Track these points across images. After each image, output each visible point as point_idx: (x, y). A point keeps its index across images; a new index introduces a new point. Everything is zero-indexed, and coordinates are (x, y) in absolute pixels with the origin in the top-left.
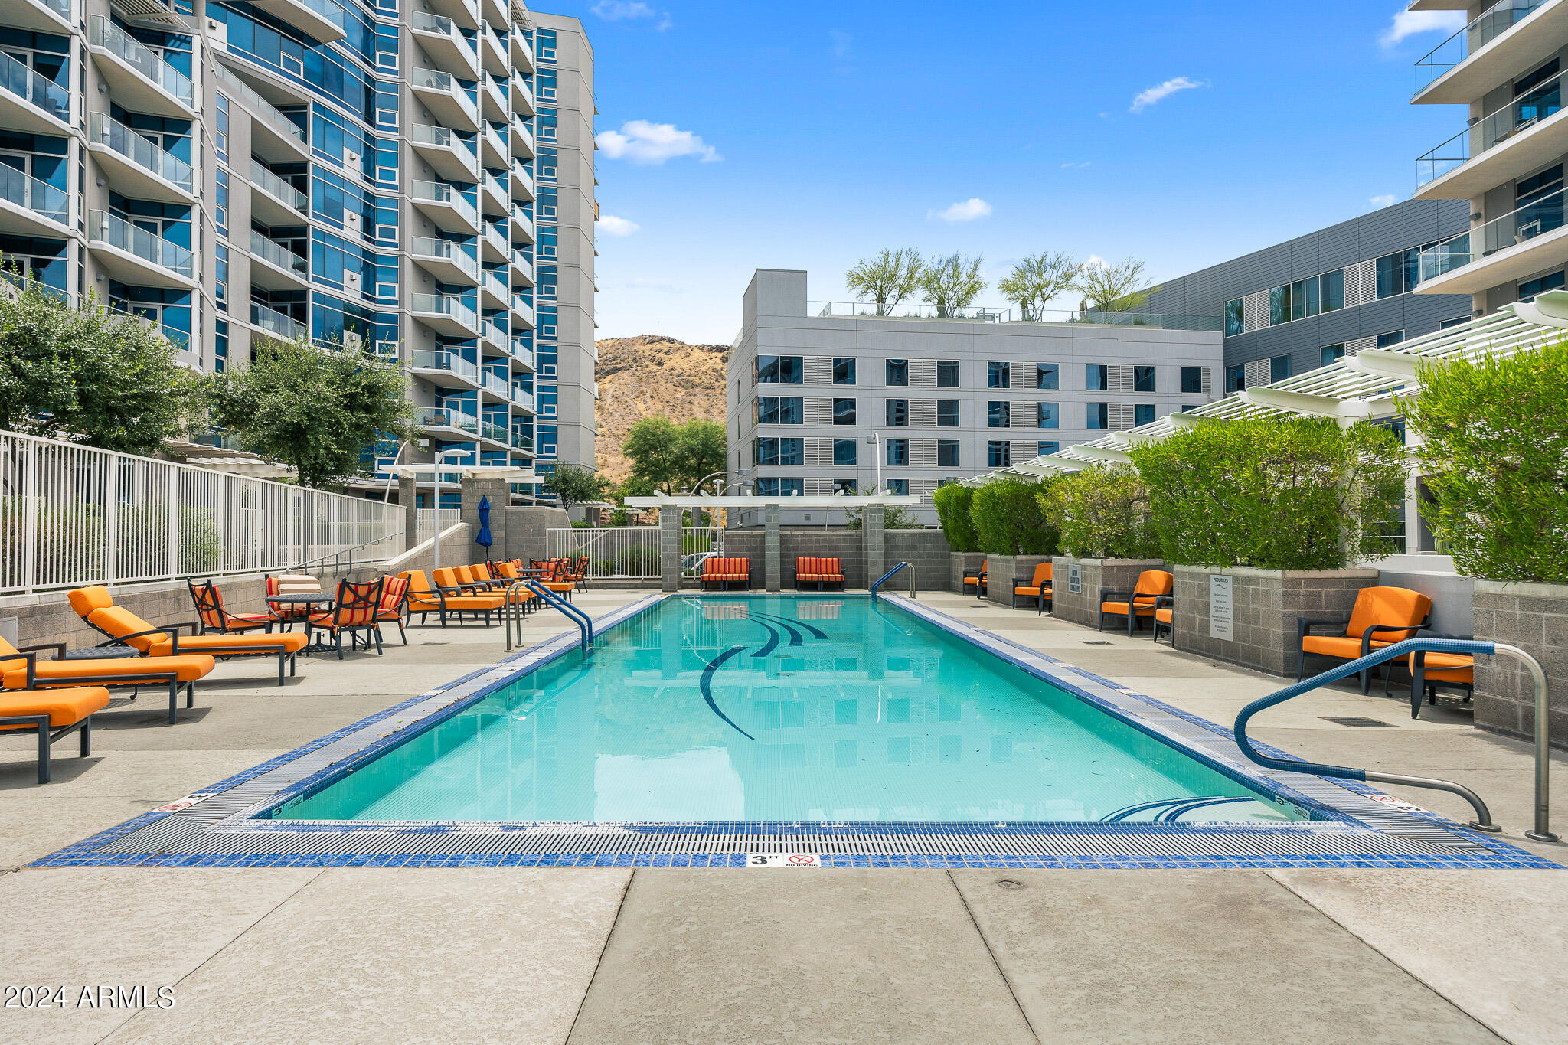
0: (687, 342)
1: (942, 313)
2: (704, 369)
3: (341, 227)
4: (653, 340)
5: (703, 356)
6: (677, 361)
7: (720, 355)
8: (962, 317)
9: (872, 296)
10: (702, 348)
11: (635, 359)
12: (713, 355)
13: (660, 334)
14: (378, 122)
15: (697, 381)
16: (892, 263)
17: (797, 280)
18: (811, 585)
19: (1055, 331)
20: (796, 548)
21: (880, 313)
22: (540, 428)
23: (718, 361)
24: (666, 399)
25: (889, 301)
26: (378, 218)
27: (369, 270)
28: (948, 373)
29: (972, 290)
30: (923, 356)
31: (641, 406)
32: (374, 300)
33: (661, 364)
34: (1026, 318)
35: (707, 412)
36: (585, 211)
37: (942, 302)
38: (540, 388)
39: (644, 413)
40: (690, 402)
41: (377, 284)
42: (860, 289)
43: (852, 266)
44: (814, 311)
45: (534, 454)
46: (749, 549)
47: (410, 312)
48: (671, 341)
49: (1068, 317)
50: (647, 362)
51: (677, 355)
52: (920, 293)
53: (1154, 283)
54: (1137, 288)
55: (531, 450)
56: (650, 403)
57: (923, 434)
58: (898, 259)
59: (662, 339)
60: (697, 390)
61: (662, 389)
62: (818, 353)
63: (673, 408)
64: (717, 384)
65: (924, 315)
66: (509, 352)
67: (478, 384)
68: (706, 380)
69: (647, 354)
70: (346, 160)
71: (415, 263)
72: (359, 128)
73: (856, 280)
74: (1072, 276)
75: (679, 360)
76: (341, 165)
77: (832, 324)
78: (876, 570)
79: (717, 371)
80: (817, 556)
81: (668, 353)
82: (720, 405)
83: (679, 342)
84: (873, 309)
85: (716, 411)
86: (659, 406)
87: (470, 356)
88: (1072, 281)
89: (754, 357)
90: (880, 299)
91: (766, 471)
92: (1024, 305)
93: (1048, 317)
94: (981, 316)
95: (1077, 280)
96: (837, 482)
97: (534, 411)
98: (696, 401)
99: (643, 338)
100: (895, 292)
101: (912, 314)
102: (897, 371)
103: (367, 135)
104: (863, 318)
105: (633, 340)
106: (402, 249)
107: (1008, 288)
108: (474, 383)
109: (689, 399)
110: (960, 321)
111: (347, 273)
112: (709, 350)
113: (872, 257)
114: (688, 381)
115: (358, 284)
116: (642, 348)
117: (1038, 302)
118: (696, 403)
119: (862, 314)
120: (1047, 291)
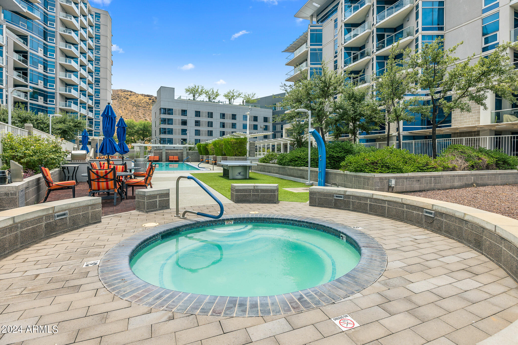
0: (137, 93)
1: (210, 101)
2: (143, 101)
3: (38, 69)
4: (125, 91)
5: (142, 97)
6: (133, 98)
7: (148, 98)
8: (214, 102)
9: (192, 95)
10: (142, 95)
11: (118, 97)
12: (146, 97)
13: (127, 89)
14: (48, 40)
15: (140, 105)
16: (197, 88)
17: (172, 90)
18: (172, 161)
19: (236, 107)
20: (169, 154)
21: (194, 99)
22: (95, 122)
23: (147, 99)
24: (130, 110)
25: (196, 97)
26: (48, 66)
27: (46, 80)
28: (210, 115)
29: (216, 96)
30: (204, 110)
31: (120, 111)
32: (47, 88)
33: (127, 99)
34: (230, 103)
35: (144, 114)
36: (109, 63)
37: (209, 98)
38: (95, 111)
39: (122, 114)
40: (138, 111)
41: (48, 84)
42: (188, 93)
43: (187, 87)
44: (176, 98)
45: (93, 129)
46: (159, 154)
47: (58, 92)
48: (131, 92)
49: (239, 104)
50: (123, 98)
51: (134, 96)
52: (204, 95)
53: (258, 98)
54: (255, 98)
55: (93, 128)
56: (124, 111)
57: (204, 128)
58: (198, 87)
59: (128, 91)
60: (140, 108)
61: (128, 107)
62: (177, 108)
63: (132, 113)
64: (147, 106)
65: (205, 101)
66: (87, 102)
67: (78, 111)
68: (143, 105)
69: (123, 95)
70: (39, 51)
71: (60, 79)
72: (42, 42)
73: (187, 91)
74: (240, 94)
75: (134, 98)
76: (38, 52)
77: (180, 101)
78: (185, 158)
79: (147, 102)
80: (173, 156)
81: (130, 95)
82: (148, 113)
83: (134, 92)
84: (192, 98)
85: (147, 115)
86: (127, 112)
87: (76, 104)
88: (240, 96)
89: (160, 108)
90: (194, 96)
91: (163, 136)
92: (229, 100)
93: (234, 104)
94: (219, 102)
95: (241, 95)
96: (182, 139)
97: (94, 117)
98: (140, 111)
99: (121, 90)
100: (198, 95)
101: (202, 100)
102: (198, 114)
103: (44, 44)
104: (189, 101)
105: (117, 90)
106: (56, 75)
107: (226, 96)
108: (77, 111)
109: (137, 110)
110: (214, 103)
111: (39, 81)
112: (145, 96)
113: (192, 85)
114: (137, 105)
115: (42, 84)
116: (121, 93)
117: (232, 100)
118: (140, 112)
119: (189, 99)
120: (234, 97)
